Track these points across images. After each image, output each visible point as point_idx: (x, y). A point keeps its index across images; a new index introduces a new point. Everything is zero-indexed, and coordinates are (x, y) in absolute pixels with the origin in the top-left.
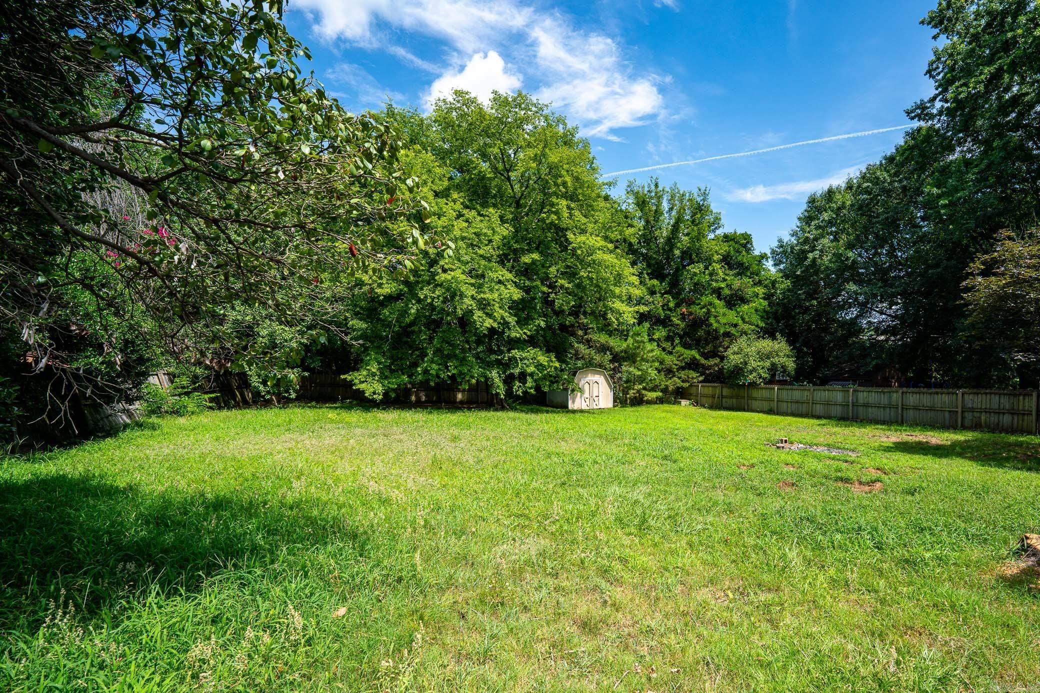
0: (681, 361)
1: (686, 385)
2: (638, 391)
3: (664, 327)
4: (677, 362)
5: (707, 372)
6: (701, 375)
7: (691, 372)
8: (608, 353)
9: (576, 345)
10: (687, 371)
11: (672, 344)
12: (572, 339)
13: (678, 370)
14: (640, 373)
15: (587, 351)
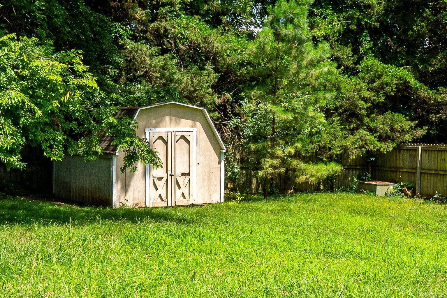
0: (377, 91)
1: (387, 147)
2: (284, 161)
3: (337, 10)
4: (367, 94)
5: (433, 117)
6: (420, 125)
7: (398, 116)
8: (209, 67)
9: (130, 44)
10: (389, 115)
11: (355, 51)
12: (120, 28)
13: (370, 111)
14: (290, 116)
15: (159, 61)
